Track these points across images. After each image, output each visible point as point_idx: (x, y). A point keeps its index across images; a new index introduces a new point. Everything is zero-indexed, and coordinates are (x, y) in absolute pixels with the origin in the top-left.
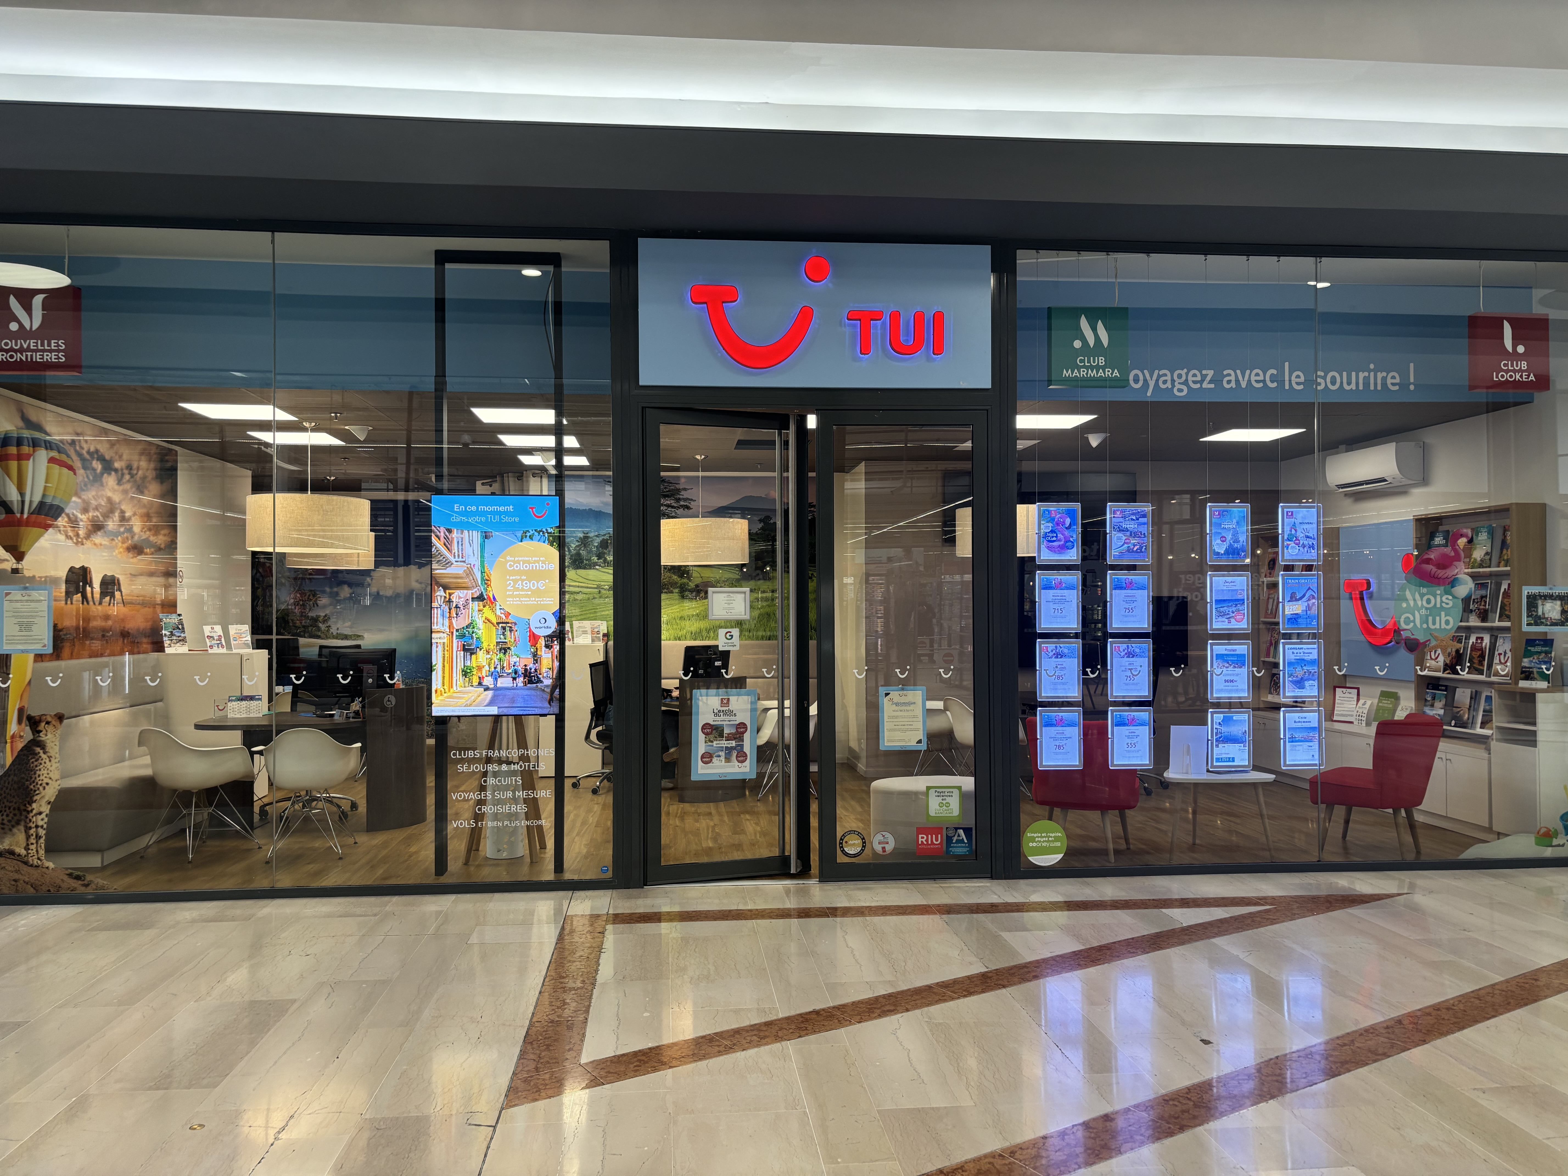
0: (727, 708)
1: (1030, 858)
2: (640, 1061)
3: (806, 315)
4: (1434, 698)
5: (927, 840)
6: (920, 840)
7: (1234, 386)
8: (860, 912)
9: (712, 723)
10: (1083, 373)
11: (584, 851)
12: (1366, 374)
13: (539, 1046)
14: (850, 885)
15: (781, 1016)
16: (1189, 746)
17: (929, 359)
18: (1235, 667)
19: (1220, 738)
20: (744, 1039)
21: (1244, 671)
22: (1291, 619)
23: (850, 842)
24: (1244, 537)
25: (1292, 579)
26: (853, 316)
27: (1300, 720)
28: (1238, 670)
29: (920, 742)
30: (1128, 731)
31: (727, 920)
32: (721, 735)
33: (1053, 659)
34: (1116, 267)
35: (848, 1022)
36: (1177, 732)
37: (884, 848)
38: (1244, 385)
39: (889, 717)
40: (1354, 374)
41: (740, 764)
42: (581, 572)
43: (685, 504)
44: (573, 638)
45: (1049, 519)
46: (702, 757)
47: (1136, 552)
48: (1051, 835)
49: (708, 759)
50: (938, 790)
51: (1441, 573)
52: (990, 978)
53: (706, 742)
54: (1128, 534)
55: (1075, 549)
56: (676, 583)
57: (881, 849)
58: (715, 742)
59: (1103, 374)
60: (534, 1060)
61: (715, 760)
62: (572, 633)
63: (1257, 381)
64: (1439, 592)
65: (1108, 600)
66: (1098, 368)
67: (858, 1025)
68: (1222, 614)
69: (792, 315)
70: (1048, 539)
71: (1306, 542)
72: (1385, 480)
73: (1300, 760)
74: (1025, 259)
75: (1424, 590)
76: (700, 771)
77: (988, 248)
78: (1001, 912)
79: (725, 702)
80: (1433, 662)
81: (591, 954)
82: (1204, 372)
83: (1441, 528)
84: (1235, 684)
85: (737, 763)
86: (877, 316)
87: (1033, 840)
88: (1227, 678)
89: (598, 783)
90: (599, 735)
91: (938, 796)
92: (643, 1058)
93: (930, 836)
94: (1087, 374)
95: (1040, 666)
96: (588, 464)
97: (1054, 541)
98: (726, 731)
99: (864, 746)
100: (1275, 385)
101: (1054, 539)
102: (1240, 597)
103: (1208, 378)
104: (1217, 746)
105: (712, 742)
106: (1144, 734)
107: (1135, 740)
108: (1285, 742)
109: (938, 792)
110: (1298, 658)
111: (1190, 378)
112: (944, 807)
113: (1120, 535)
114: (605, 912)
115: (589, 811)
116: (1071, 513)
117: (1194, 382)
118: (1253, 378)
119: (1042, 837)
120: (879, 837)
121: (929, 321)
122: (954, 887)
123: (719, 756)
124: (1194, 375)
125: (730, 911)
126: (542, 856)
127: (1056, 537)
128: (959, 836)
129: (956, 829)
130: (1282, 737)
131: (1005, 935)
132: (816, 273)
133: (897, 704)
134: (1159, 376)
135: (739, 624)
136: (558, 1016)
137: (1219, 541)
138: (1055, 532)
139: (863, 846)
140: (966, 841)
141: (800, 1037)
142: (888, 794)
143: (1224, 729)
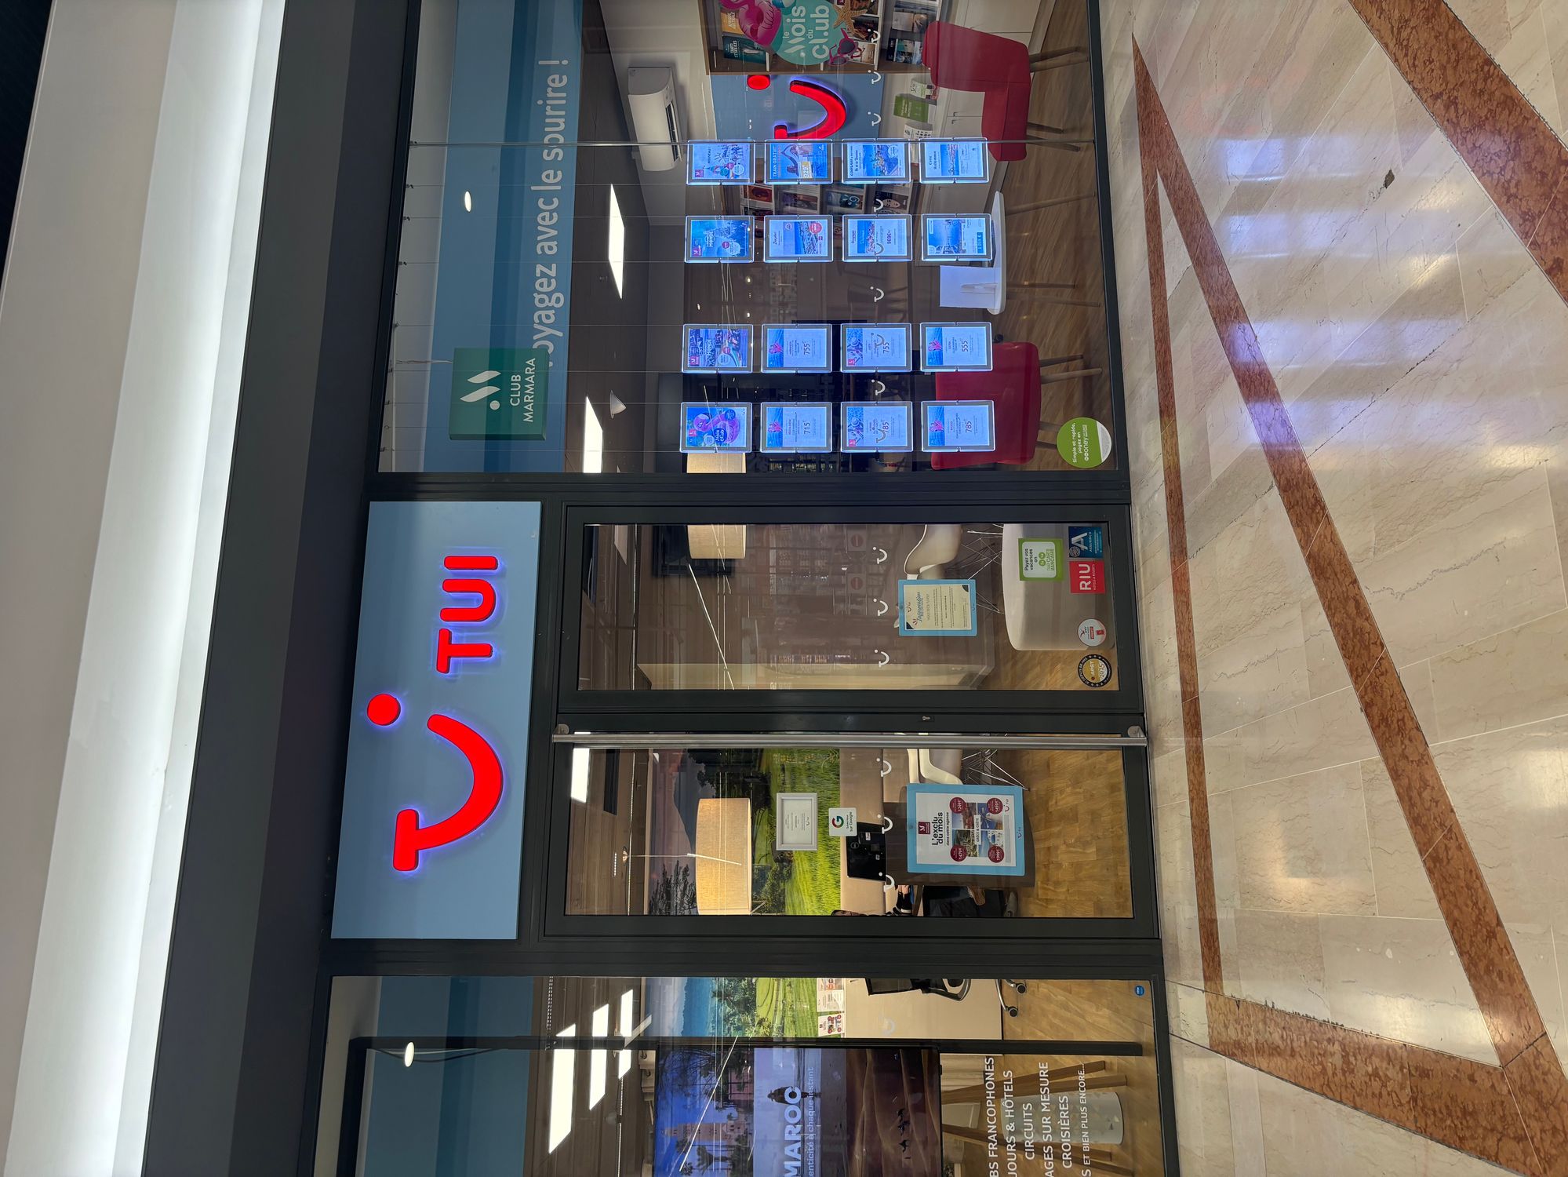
0: (932, 825)
1: (1103, 460)
2: (1488, 971)
3: (440, 725)
4: (903, 53)
5: (1087, 580)
6: (1086, 588)
7: (556, 243)
8: (1187, 656)
9: (951, 846)
10: (528, 399)
11: (1106, 1011)
12: (548, 108)
13: (1468, 1128)
14: (1148, 675)
15: (1377, 756)
16: (964, 287)
17: (502, 575)
18: (873, 232)
19: (954, 248)
20: (1429, 810)
21: (878, 223)
22: (817, 172)
23: (1093, 673)
24: (725, 223)
25: (772, 171)
26: (443, 666)
27: (933, 162)
28: (877, 229)
29: (966, 588)
30: (948, 351)
31: (1208, 831)
32: (966, 834)
33: (864, 433)
34: (408, 362)
35: (1383, 662)
36: (948, 298)
37: (1098, 633)
38: (554, 233)
39: (936, 624)
40: (547, 120)
41: (1004, 808)
42: (759, 1000)
43: (681, 873)
44: (837, 1012)
45: (700, 438)
46: (995, 860)
47: (739, 341)
48: (1074, 436)
49: (998, 853)
50: (1024, 567)
51: (767, 18)
52: (1288, 481)
53: (976, 856)
54: (718, 349)
55: (735, 409)
56: (773, 885)
57: (1100, 636)
58: (976, 843)
59: (531, 377)
60: (1499, 1140)
61: (998, 843)
62: (831, 1013)
63: (551, 218)
64: (788, 20)
65: (795, 372)
66: (523, 383)
67: (1389, 647)
68: (812, 247)
69: (438, 741)
70: (722, 439)
71: (731, 157)
72: (669, 107)
73: (979, 163)
74: (391, 462)
75: (786, 35)
76: (1013, 864)
77: (374, 506)
78: (1180, 486)
79: (924, 828)
80: (864, 53)
81: (1277, 1024)
82: (538, 275)
83: (720, 47)
84: (892, 233)
85: (1003, 813)
86: (445, 635)
87: (1081, 456)
88: (885, 240)
89: (1012, 985)
90: (954, 984)
91: (1032, 566)
92: (1482, 966)
93: (1081, 577)
94: (530, 395)
95: (873, 448)
96: (631, 992)
97: (725, 432)
98: (961, 827)
99: (959, 667)
100: (556, 201)
101: (722, 432)
102: (792, 227)
103: (545, 270)
104: (964, 251)
105: (975, 847)
106: (951, 332)
107: (959, 342)
108: (958, 179)
109: (1027, 566)
110: (862, 165)
111: (545, 289)
112: (1045, 559)
113: (719, 359)
114: (1203, 995)
115: (1048, 999)
116: (693, 414)
117: (549, 285)
118: (547, 222)
119: (1077, 447)
120: (1085, 638)
121: (455, 574)
122: (1142, 547)
123: (994, 837)
124: (541, 285)
125: (1193, 826)
126: (1116, 1068)
127: (720, 429)
128: (1079, 542)
129: (1071, 545)
130: (952, 182)
131: (1215, 475)
132: (386, 710)
133: (921, 615)
134: (541, 323)
135: (822, 809)
136: (1402, 1088)
137: (728, 250)
138: (715, 431)
139: (1097, 658)
140: (1086, 534)
141: (1418, 728)
142: (1032, 625)
143: (945, 244)
